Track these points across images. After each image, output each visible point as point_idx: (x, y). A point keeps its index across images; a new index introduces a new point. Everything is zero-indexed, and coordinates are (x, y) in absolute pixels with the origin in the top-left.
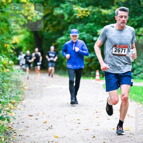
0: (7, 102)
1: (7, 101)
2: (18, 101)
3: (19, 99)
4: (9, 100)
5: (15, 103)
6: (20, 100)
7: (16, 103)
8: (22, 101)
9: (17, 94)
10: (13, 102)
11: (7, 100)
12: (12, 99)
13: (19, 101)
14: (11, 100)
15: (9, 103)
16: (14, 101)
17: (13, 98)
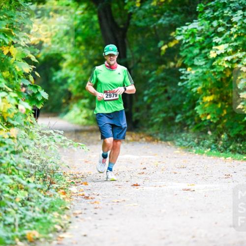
0: (13, 238)
1: (10, 235)
2: (48, 233)
3: (51, 228)
4: (17, 229)
5: (38, 239)
6: (56, 231)
7: (42, 240)
8: (61, 235)
9: (44, 211)
10: (32, 236)
11: (13, 231)
12: (30, 229)
13: (51, 235)
14: (26, 232)
15: (17, 240)
16: (36, 234)
17: (31, 225)
